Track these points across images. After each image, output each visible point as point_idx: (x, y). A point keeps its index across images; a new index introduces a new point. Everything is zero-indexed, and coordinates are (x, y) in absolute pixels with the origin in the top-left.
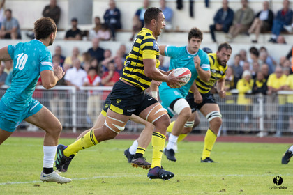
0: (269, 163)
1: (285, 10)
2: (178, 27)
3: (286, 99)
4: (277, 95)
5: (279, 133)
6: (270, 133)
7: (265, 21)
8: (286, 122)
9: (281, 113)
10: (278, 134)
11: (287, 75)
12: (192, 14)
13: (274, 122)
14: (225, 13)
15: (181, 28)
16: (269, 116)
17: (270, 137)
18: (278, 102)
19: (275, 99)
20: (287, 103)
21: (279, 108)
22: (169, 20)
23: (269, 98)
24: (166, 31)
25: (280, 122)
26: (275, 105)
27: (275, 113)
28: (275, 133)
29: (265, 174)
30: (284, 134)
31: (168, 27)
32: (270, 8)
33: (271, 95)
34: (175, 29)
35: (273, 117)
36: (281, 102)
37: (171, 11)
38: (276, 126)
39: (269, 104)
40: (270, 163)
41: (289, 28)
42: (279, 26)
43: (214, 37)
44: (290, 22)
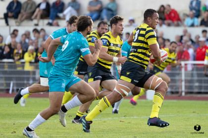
1: (58, 2)
7: (44, 10)
14: (15, 5)
41: (61, 15)
42: (54, 14)
43: (7, 22)
44: (62, 11)
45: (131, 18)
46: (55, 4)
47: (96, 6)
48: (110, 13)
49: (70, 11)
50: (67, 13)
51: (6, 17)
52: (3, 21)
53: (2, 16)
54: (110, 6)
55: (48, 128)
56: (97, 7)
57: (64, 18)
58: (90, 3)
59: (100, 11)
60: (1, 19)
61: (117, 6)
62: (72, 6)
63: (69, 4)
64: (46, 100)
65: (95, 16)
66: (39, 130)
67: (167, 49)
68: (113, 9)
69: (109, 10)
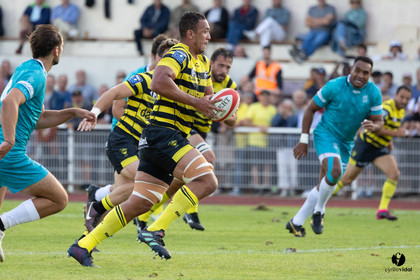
0: (221, 234)
1: (246, 8)
2: (87, 33)
3: (247, 140)
4: (234, 133)
5: (236, 189)
6: (224, 190)
7: (217, 24)
8: (246, 174)
9: (240, 161)
10: (235, 192)
11: (249, 104)
12: (108, 14)
13: (229, 174)
14: (158, 13)
15: (92, 35)
16: (222, 165)
17: (224, 195)
18: (234, 144)
19: (230, 140)
20: (248, 146)
21: (237, 153)
22: (74, 22)
23: (222, 138)
24: (70, 39)
25: (239, 173)
26: (231, 148)
27: (231, 160)
28: (231, 189)
29: (217, 251)
30: (244, 191)
31: (73, 33)
32: (223, 4)
33: (225, 133)
34: (83, 35)
35: (228, 166)
36: (240, 144)
37: (77, 10)
38: (233, 179)
39: (222, 147)
40: (224, 234)
41: (251, 35)
42: (237, 32)
43: (140, 48)
44: (253, 26)
45: (394, 42)
46: (240, 12)
47: (323, 16)
48: (353, 30)
49: (270, 27)
50: (264, 32)
51: (139, 37)
52: (133, 47)
53: (131, 35)
54: (351, 18)
55: (223, 268)
56: (326, 20)
57: (257, 42)
58: (312, 11)
59: (331, 27)
60: (129, 41)
61: (366, 18)
62: (275, 17)
63: (269, 13)
64: (219, 210)
65: (320, 37)
66: (205, 270)
67: (391, 101)
68: (358, 23)
69: (349, 24)
